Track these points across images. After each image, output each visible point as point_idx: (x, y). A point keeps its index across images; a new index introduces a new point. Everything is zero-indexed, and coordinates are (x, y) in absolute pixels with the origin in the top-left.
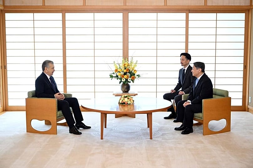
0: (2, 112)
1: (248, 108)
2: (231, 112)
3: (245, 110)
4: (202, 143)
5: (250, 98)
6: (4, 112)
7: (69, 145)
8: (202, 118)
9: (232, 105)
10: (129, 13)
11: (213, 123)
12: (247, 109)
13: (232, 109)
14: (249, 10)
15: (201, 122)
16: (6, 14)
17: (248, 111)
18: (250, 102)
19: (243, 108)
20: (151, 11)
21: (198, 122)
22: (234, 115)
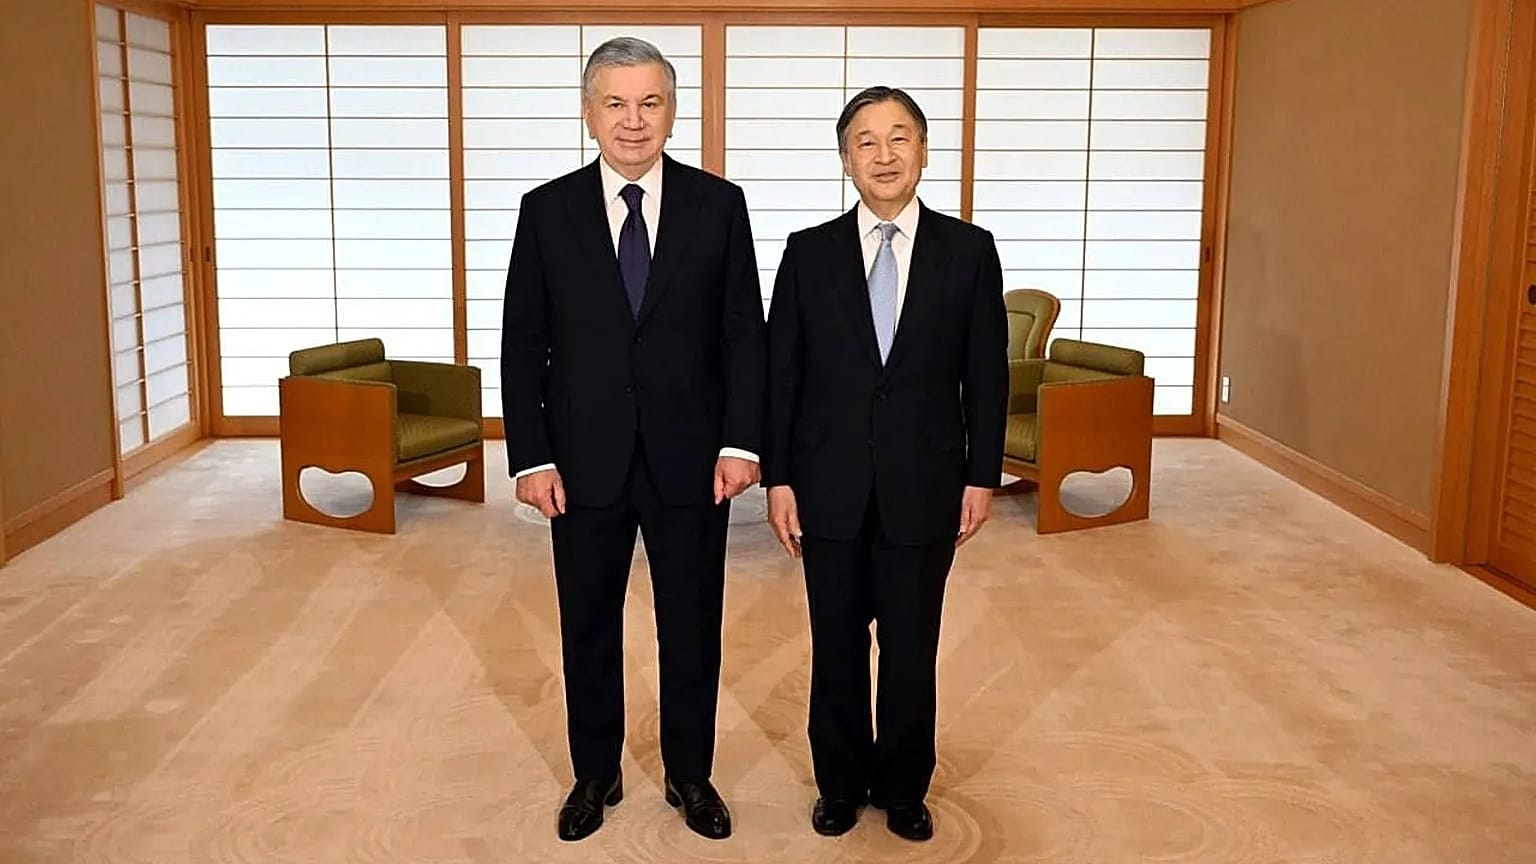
0: (197, 440)
1: (1217, 424)
2: (1154, 441)
3: (1203, 434)
4: (1037, 563)
5: (1226, 381)
6: (206, 441)
7: (489, 575)
8: (1033, 462)
9: (1157, 411)
10: (728, 28)
11: (1078, 482)
12: (1212, 427)
13: (1156, 428)
14: (1228, 17)
15: (1031, 478)
16: (209, 28)
17: (1216, 438)
18: (1225, 398)
19: (1196, 425)
20: (796, 19)
21: (1018, 479)
22: (1165, 454)
